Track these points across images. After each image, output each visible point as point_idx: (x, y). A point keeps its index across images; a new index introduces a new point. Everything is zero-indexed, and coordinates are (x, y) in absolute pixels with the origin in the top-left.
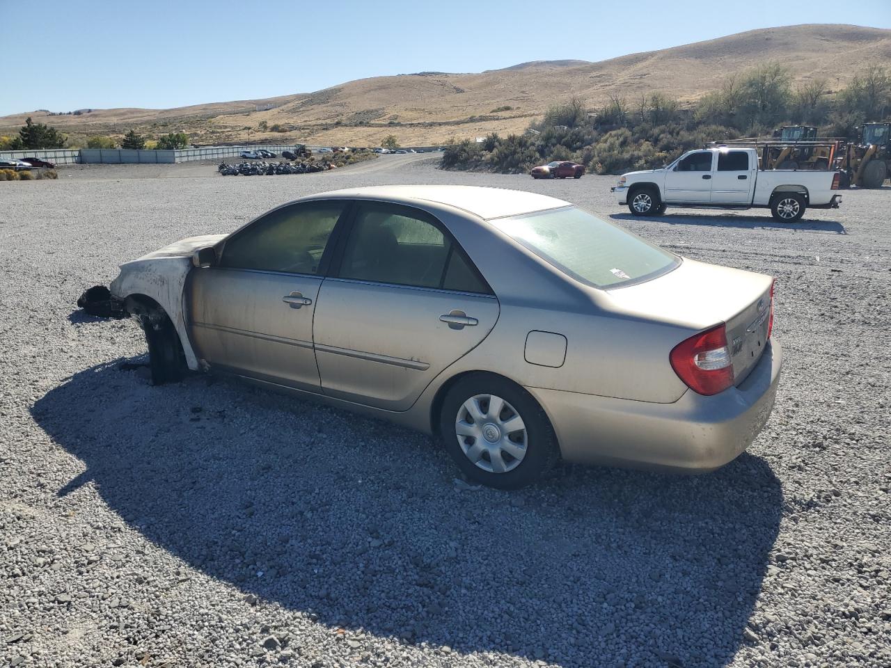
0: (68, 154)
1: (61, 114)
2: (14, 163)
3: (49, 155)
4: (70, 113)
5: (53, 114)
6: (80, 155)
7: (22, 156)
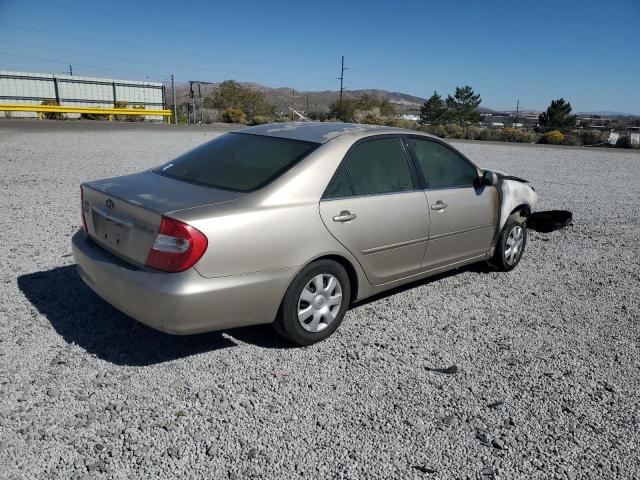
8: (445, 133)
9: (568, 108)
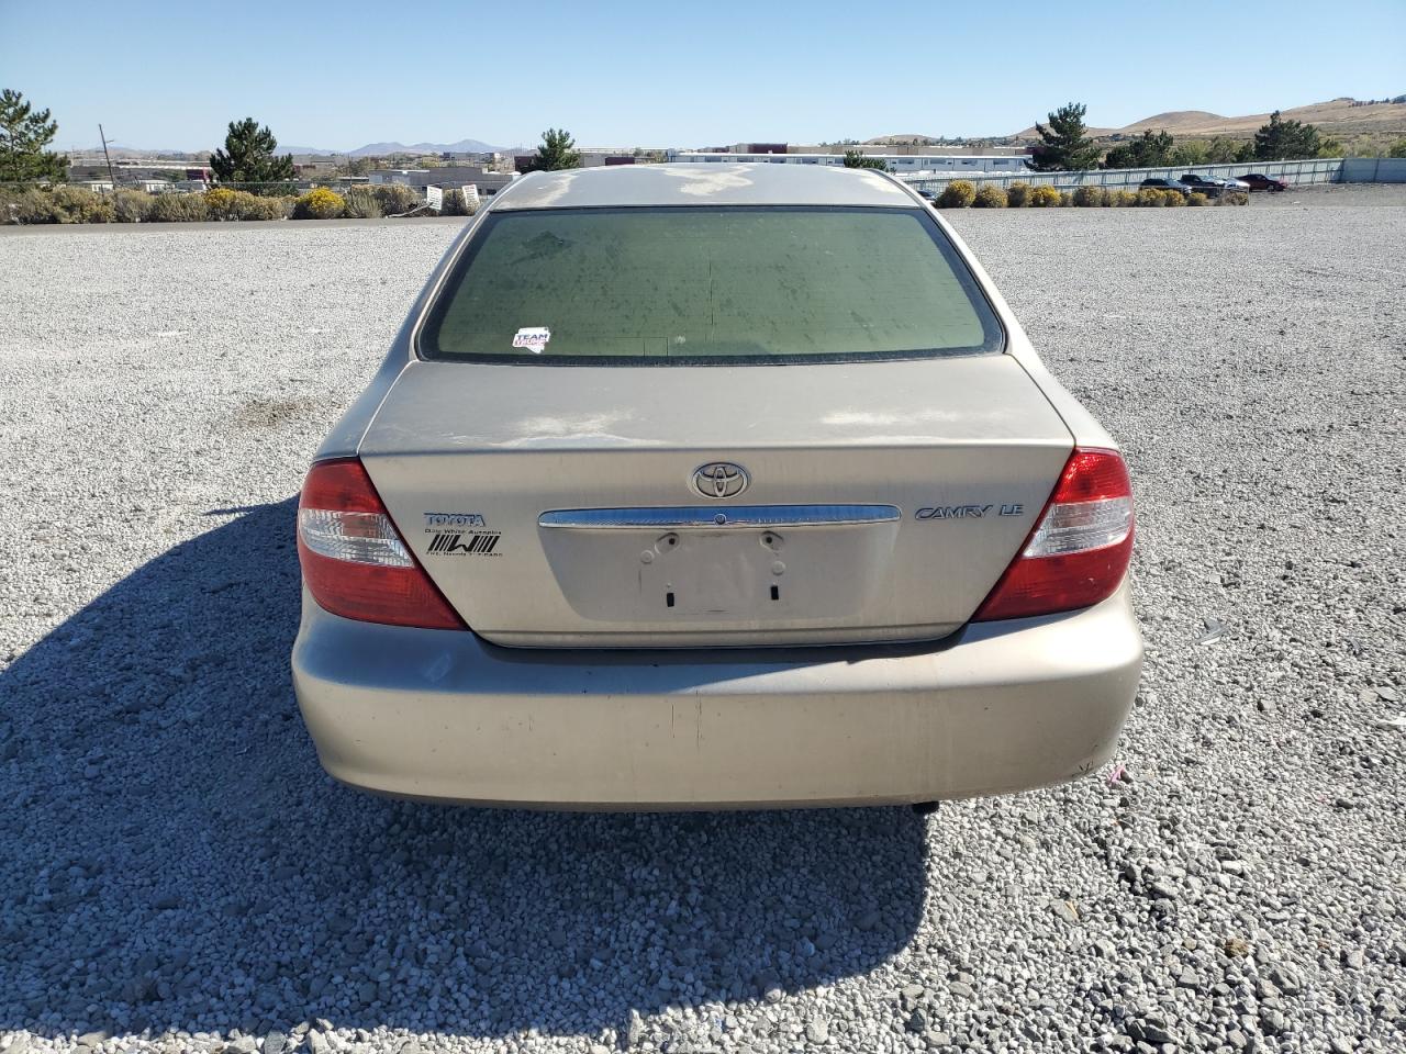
0: (1322, 167)
1: (1372, 102)
2: (1221, 182)
3: (1289, 169)
4: (1387, 101)
5: (1359, 104)
6: (1341, 170)
7: (1244, 172)
8: (58, 209)
9: (266, 140)
